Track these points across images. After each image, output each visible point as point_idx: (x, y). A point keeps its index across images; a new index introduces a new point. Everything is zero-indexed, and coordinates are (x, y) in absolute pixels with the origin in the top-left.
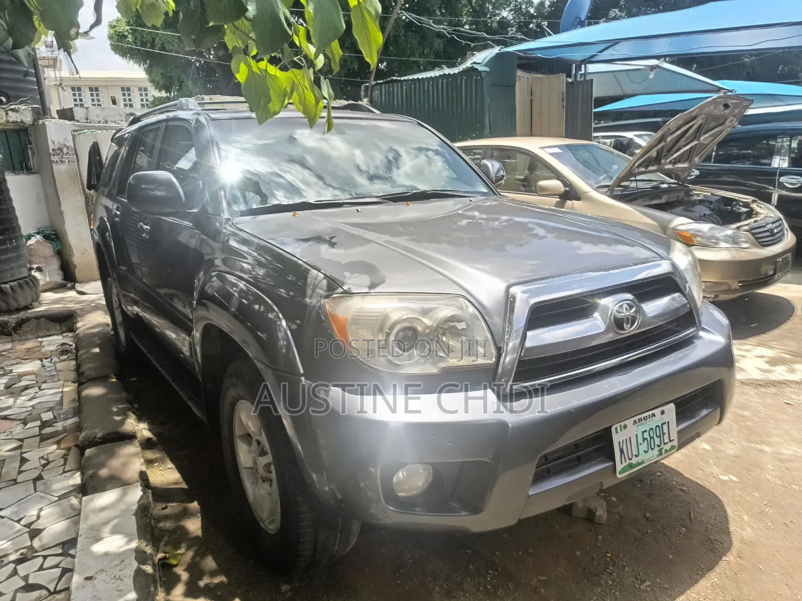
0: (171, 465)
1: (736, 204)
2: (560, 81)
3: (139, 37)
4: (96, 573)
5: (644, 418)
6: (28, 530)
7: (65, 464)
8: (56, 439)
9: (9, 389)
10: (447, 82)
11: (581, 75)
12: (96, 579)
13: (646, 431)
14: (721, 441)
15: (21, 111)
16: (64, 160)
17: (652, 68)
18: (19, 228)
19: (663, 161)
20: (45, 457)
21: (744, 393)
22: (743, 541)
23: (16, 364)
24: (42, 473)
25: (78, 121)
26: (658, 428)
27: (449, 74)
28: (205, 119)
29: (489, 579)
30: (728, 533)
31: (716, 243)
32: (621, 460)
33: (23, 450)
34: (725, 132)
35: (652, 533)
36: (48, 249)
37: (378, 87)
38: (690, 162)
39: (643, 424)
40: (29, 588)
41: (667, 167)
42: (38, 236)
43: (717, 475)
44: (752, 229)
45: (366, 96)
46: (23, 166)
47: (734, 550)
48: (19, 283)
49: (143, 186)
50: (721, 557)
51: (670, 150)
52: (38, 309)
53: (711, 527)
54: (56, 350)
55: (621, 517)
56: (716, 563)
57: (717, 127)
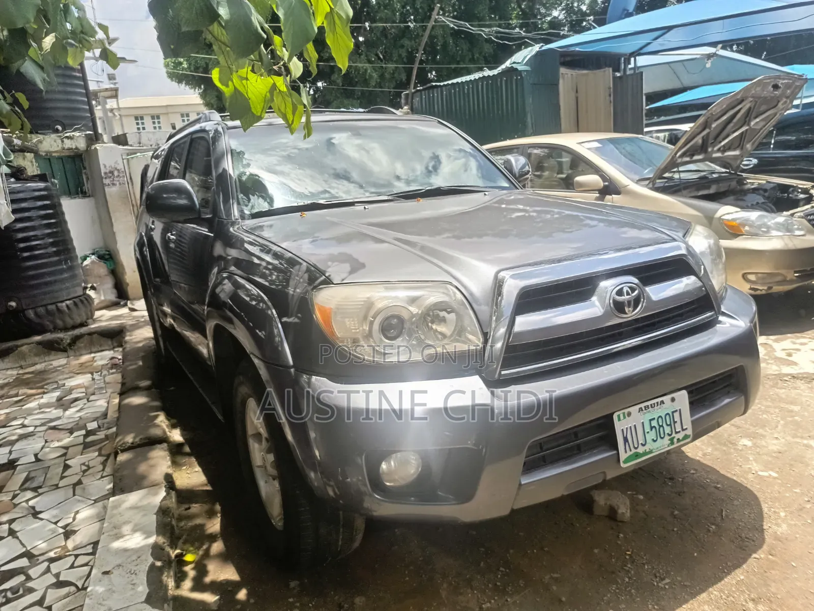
0: (198, 468)
1: (793, 191)
2: (606, 75)
3: (193, 63)
4: (114, 568)
5: (651, 405)
6: (63, 531)
7: (103, 470)
8: (98, 447)
9: (61, 402)
10: (487, 84)
11: (631, 69)
12: (112, 573)
13: (654, 419)
14: (764, 436)
15: (75, 138)
16: (115, 182)
17: (709, 56)
18: (74, 249)
19: (710, 150)
20: (87, 464)
21: (796, 388)
22: (777, 538)
23: (69, 378)
24: (82, 479)
25: (131, 146)
26: (668, 417)
27: (489, 76)
28: (222, 128)
29: (499, 576)
30: (761, 531)
31: (768, 232)
32: (625, 449)
33: (67, 457)
34: (778, 115)
35: (677, 531)
36: (102, 269)
37: (419, 94)
38: (742, 149)
39: (649, 412)
40: (60, 584)
41: (715, 155)
42: (93, 257)
43: (757, 472)
44: (807, 216)
45: (406, 104)
46: (78, 190)
47: (765, 547)
48: (74, 302)
49: (165, 196)
50: (751, 555)
51: (718, 137)
52: (93, 326)
53: (743, 525)
54: (107, 364)
55: (647, 515)
56: (745, 560)
57: (769, 110)
